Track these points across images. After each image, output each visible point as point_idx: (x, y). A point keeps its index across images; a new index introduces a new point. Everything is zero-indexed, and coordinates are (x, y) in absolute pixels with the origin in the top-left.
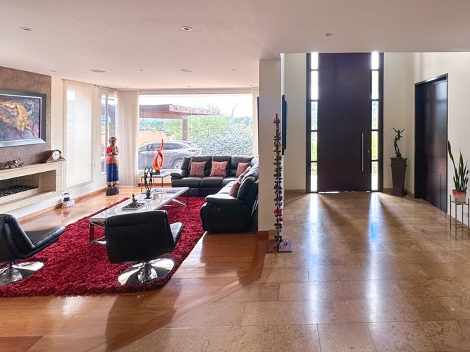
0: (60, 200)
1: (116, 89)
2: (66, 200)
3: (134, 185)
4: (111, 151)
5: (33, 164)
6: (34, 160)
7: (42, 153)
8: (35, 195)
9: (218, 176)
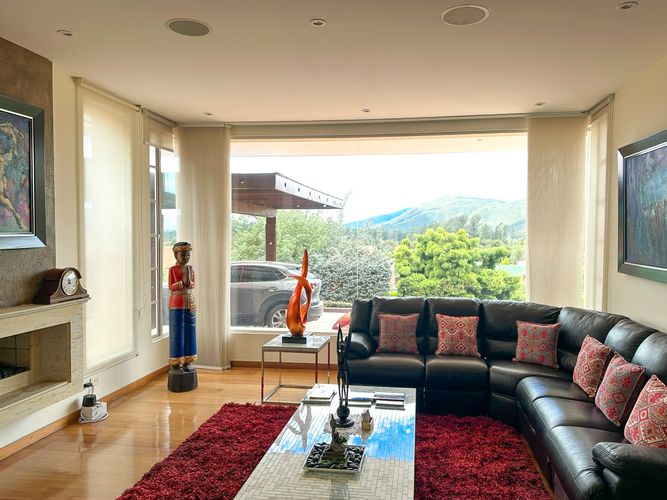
0: (75, 403)
1: (175, 123)
2: (90, 401)
3: (222, 365)
4: (180, 278)
5: (18, 304)
6: (21, 293)
7: (36, 277)
8: (24, 390)
9: (460, 356)
